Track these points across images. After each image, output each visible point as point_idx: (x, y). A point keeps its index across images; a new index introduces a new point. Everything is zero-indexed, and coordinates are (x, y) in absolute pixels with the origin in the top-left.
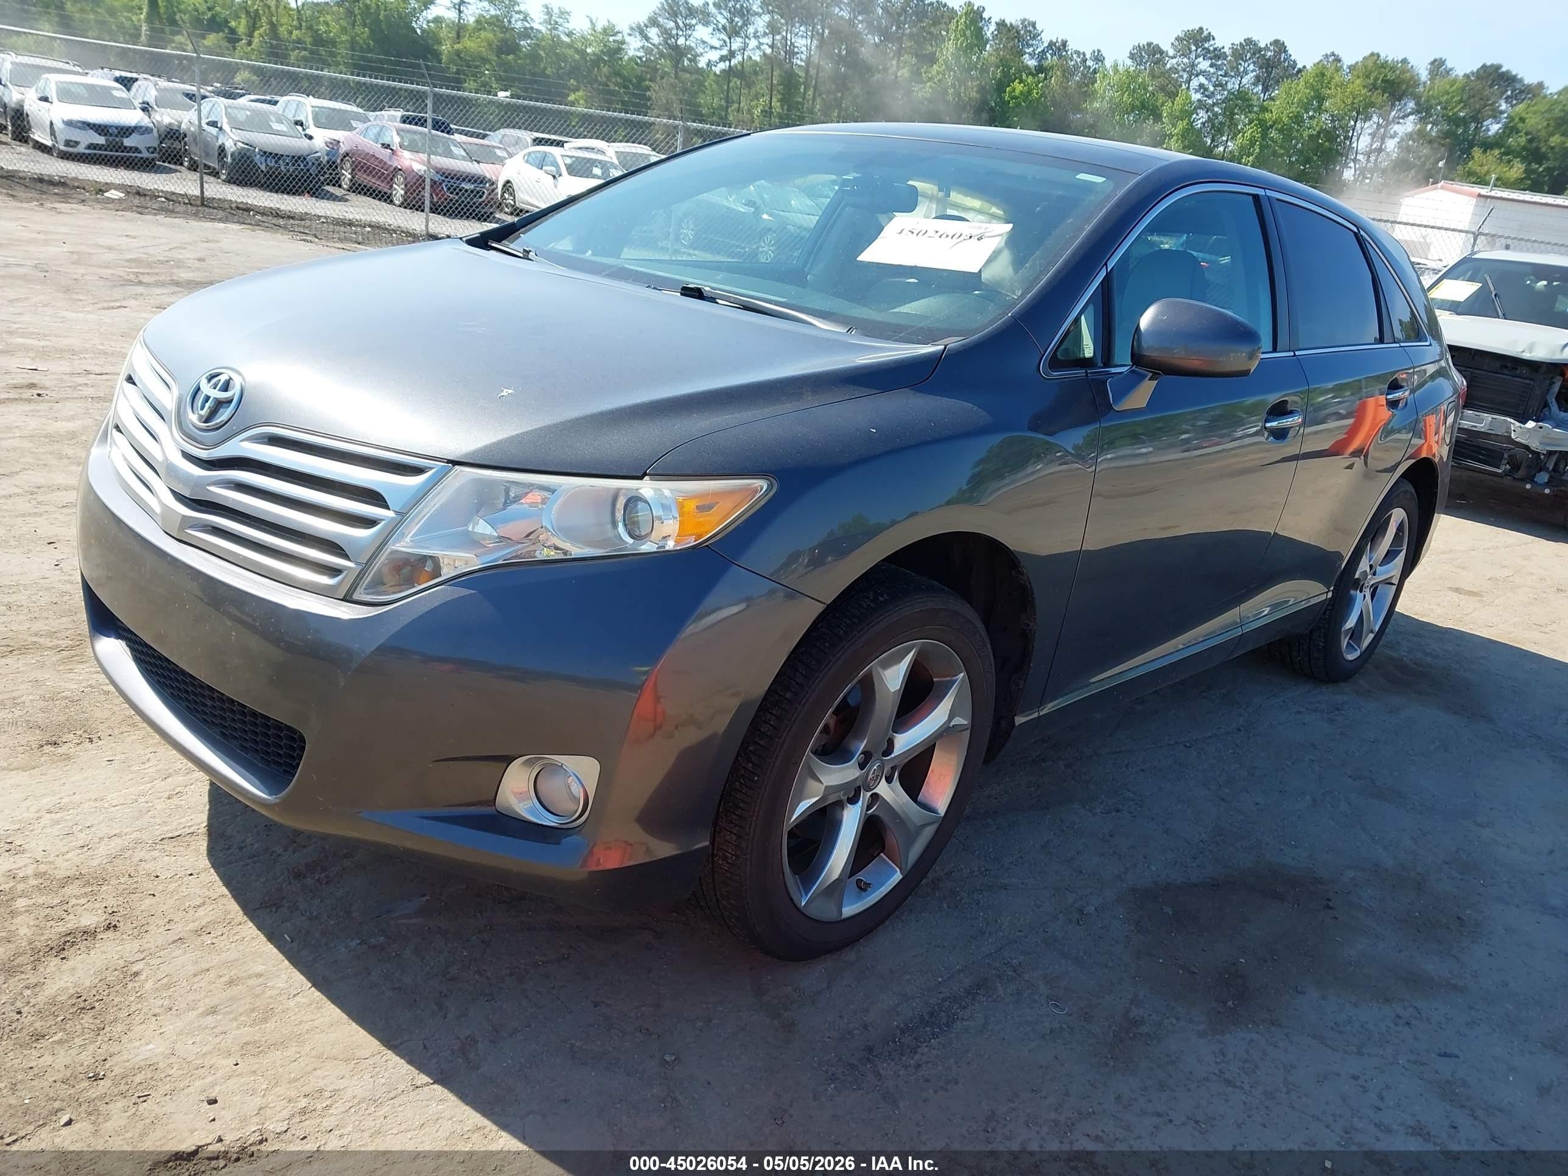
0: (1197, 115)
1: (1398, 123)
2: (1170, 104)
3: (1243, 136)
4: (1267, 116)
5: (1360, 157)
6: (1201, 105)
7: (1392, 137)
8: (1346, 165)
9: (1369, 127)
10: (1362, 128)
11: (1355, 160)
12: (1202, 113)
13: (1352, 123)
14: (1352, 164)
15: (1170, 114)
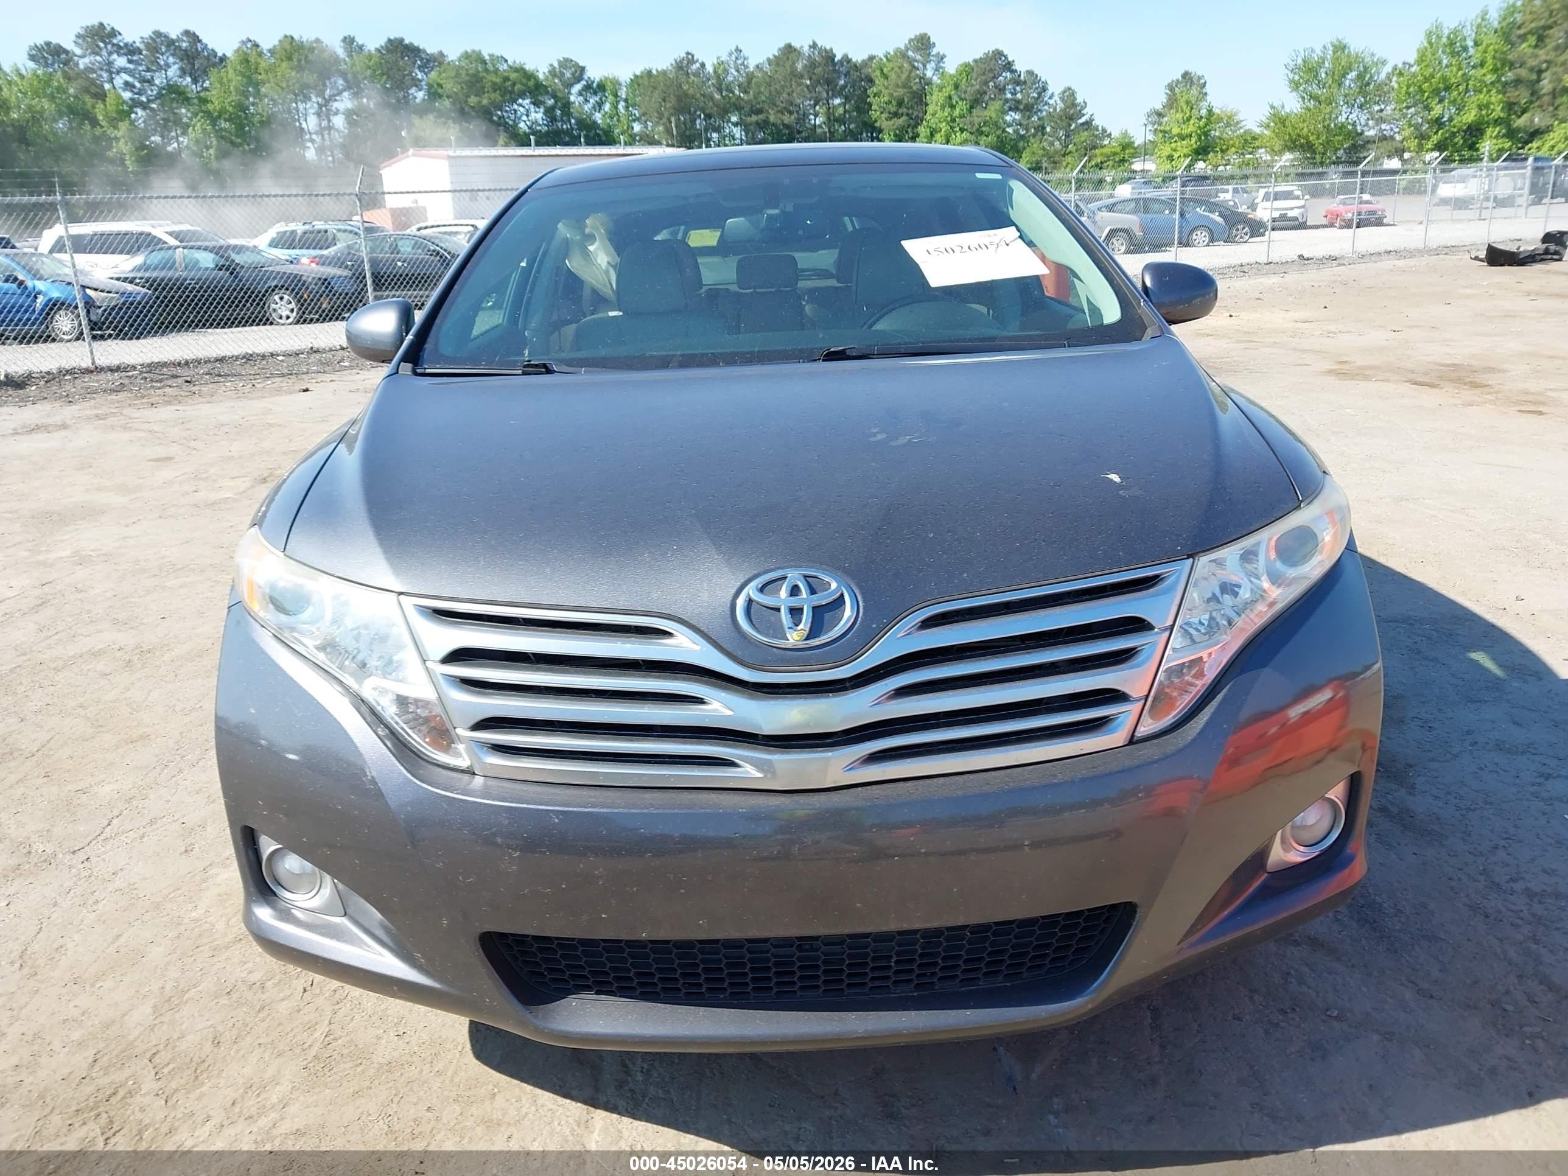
0: (136, 114)
1: (336, 100)
2: (102, 106)
3: (194, 130)
4: (210, 107)
5: (314, 137)
6: (135, 104)
7: (336, 114)
8: (305, 148)
9: (312, 106)
10: (305, 109)
11: (313, 141)
12: (140, 112)
13: (294, 105)
14: (309, 144)
15: (106, 116)
